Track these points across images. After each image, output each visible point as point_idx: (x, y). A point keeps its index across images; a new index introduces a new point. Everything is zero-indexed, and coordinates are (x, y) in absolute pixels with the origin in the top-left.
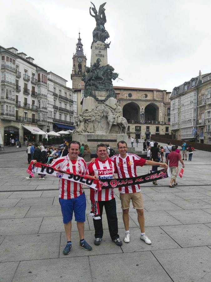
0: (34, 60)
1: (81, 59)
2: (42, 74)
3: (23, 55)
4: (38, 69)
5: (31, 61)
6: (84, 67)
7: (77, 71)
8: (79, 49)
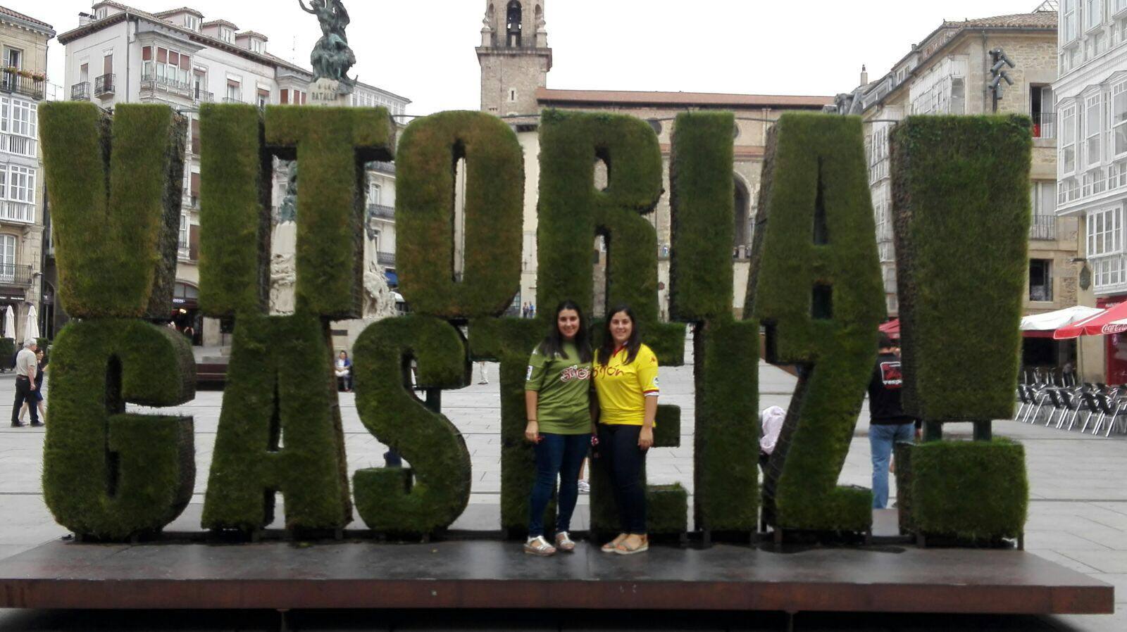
0: (265, 40)
2: (297, 93)
3: (223, 29)
4: (281, 71)
5: (256, 48)
6: (533, 15)
7: (502, 33)
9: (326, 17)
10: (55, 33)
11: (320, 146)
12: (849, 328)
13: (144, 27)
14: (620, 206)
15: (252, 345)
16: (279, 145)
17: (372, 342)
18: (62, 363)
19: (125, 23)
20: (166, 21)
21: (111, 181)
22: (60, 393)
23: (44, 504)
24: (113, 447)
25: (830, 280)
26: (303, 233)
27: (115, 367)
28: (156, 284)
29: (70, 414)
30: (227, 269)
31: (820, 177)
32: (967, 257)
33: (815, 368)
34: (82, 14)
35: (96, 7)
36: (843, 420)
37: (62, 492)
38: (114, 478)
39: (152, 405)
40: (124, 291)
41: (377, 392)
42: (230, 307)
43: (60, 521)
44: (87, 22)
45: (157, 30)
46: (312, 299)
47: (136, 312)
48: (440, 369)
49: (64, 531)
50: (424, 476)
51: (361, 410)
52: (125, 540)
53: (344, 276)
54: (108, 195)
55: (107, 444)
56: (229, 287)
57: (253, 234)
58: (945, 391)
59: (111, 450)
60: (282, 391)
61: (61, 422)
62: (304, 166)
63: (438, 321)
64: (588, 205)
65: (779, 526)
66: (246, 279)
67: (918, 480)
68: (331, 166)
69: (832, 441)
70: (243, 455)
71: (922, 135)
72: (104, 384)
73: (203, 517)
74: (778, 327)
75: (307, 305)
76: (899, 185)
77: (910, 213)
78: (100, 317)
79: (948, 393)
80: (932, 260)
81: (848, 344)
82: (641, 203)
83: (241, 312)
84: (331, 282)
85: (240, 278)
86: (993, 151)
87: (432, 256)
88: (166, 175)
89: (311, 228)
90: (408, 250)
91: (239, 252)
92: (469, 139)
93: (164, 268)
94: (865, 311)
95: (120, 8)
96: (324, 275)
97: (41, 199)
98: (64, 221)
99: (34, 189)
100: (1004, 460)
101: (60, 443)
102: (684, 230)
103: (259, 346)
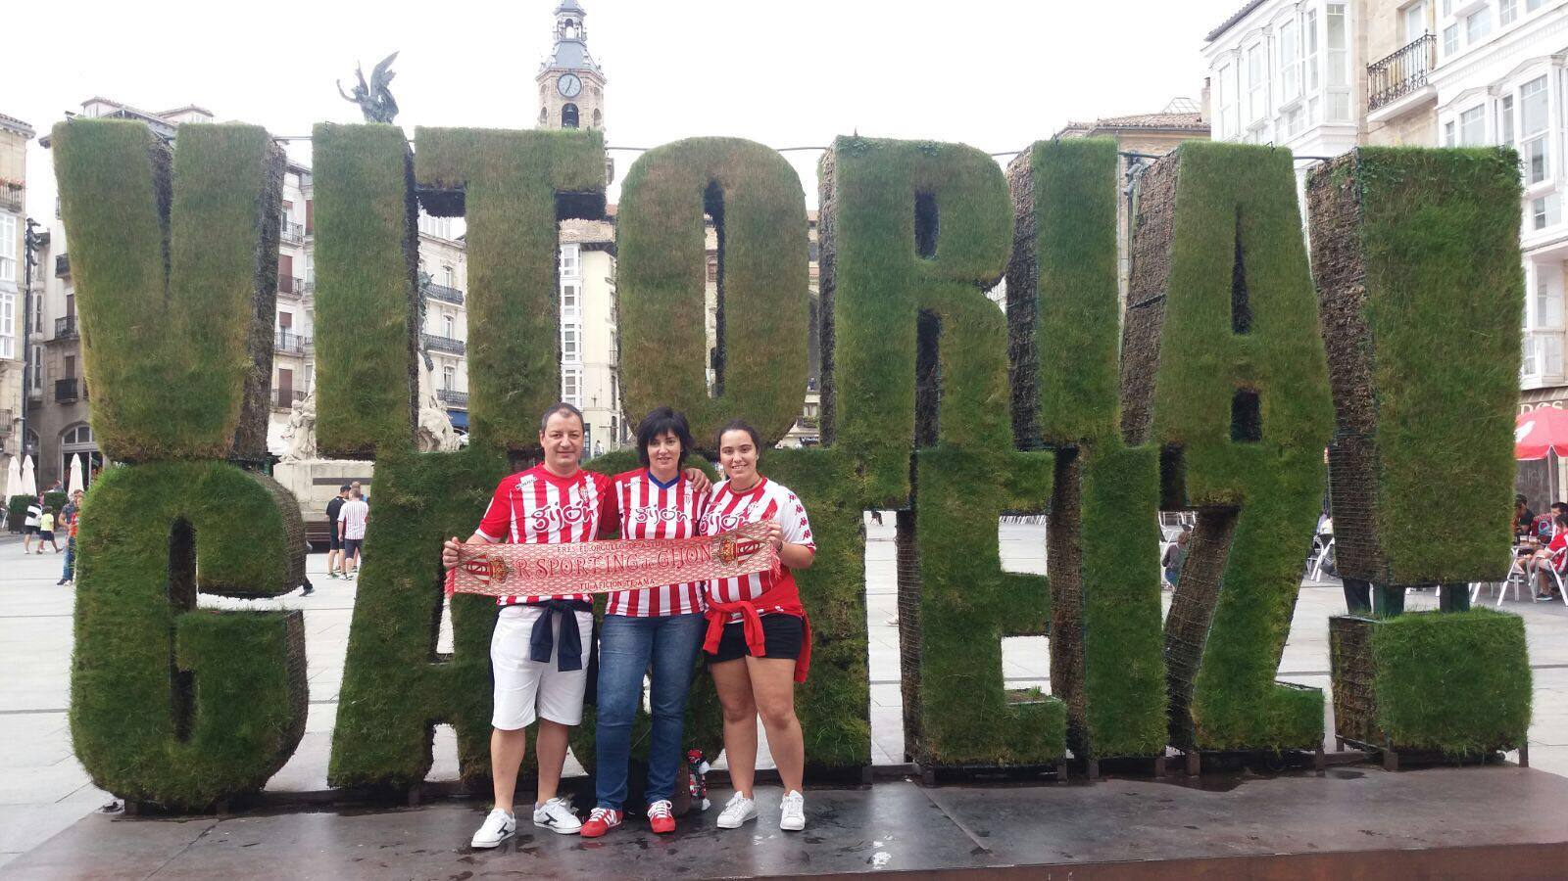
1: (575, 80)
6: (591, 118)
8: (571, 33)
9: (370, 104)
10: (33, 134)
11: (502, 191)
12: (1287, 456)
14: (953, 280)
15: (403, 500)
16: (436, 188)
18: (98, 534)
21: (173, 243)
22: (95, 582)
24: (183, 666)
25: (1258, 385)
26: (478, 324)
27: (183, 537)
28: (246, 407)
29: (113, 614)
30: (359, 380)
31: (1238, 235)
32: (1445, 349)
33: (1240, 514)
34: (68, 113)
35: (85, 105)
36: (1283, 591)
37: (103, 739)
38: (184, 712)
39: (242, 597)
40: (196, 417)
42: (367, 440)
43: (100, 784)
46: (496, 426)
47: (215, 450)
49: (107, 798)
52: (210, 811)
54: (168, 266)
55: (173, 660)
56: (364, 409)
57: (401, 325)
58: (1418, 543)
59: (181, 670)
61: (98, 627)
62: (476, 222)
64: (907, 279)
65: (1196, 749)
66: (391, 396)
67: (1385, 672)
68: (520, 221)
69: (1267, 621)
70: (393, 670)
71: (1380, 176)
72: (166, 565)
73: (330, 769)
74: (1186, 455)
75: (488, 434)
76: (1335, 250)
77: (1361, 288)
78: (159, 459)
79: (1423, 546)
80: (1399, 355)
81: (1285, 478)
82: (985, 275)
83: (386, 446)
84: (525, 400)
85: (383, 396)
86: (1476, 199)
87: (679, 358)
88: (256, 238)
89: (490, 315)
90: (642, 349)
91: (379, 354)
92: (729, 181)
93: (255, 380)
94: (1307, 430)
95: (114, 105)
96: (515, 388)
97: (21, 331)
98: (99, 310)
99: (13, 319)
100: (1502, 640)
101: (97, 660)
102: (1049, 314)
103: (415, 499)
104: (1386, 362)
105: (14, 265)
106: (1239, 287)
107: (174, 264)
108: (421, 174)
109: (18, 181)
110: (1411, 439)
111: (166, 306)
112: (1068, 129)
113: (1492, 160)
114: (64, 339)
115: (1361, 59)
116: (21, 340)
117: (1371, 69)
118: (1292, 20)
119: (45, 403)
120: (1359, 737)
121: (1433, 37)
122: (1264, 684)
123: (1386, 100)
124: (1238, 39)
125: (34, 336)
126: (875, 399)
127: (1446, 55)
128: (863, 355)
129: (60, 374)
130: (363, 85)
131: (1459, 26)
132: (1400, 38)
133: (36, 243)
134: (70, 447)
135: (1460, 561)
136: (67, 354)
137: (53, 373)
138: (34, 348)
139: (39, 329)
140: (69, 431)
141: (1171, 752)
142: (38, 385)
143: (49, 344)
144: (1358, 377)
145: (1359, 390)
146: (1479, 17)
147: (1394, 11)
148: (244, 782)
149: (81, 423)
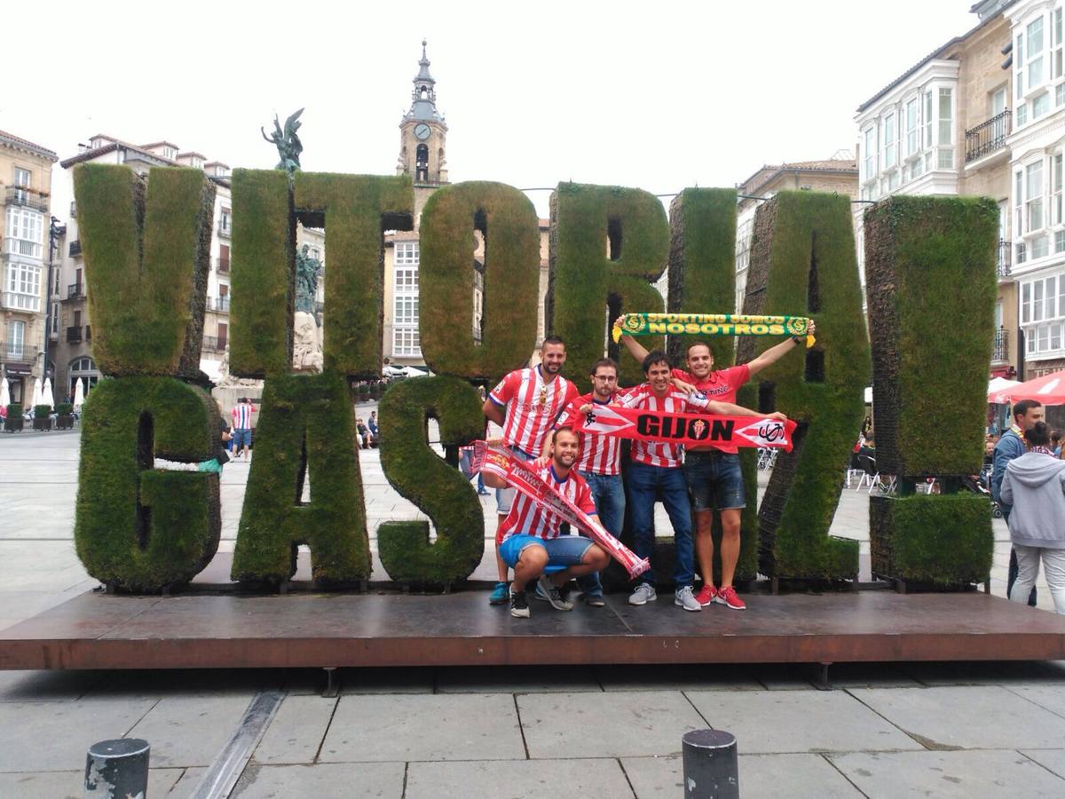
1: (426, 128)
3: (194, 159)
5: (220, 174)
6: (437, 156)
7: (413, 169)
8: (424, 95)
9: (284, 146)
10: (57, 158)
11: (348, 212)
12: (840, 391)
13: (131, 155)
14: (631, 275)
15: (280, 404)
16: (308, 210)
17: (397, 401)
18: (95, 420)
19: (116, 152)
20: (149, 151)
21: (145, 241)
22: (92, 449)
23: (76, 558)
24: (144, 502)
25: (823, 346)
27: (146, 423)
28: (187, 344)
29: (103, 469)
30: (256, 329)
31: (813, 250)
32: (945, 326)
33: (809, 428)
34: (80, 145)
35: (92, 139)
36: (835, 477)
37: (94, 546)
38: (144, 531)
39: (182, 461)
40: (157, 350)
41: (402, 448)
42: (260, 366)
43: (92, 574)
44: (83, 151)
45: (142, 158)
46: (339, 359)
47: (168, 370)
48: (462, 427)
49: (96, 583)
50: (446, 529)
51: (386, 466)
52: (159, 593)
53: (371, 338)
54: (141, 256)
55: (138, 499)
56: (259, 347)
57: (283, 295)
58: (923, 449)
59: (143, 505)
60: (309, 448)
61: (93, 477)
62: (331, 231)
63: (461, 381)
64: (601, 274)
65: (776, 576)
66: (275, 339)
67: (900, 531)
68: (358, 232)
69: (824, 495)
70: (272, 510)
71: (905, 214)
72: (136, 440)
73: (233, 570)
74: (776, 389)
75: (334, 365)
76: (878, 261)
77: (892, 286)
78: (133, 375)
79: (926, 451)
80: (914, 329)
81: (838, 406)
82: (651, 272)
83: (271, 371)
84: (358, 344)
85: (270, 339)
86: (967, 230)
87: (455, 319)
88: (196, 239)
89: (338, 290)
90: (432, 313)
91: (269, 313)
92: (491, 209)
93: (193, 327)
94: (854, 375)
95: (111, 140)
96: (352, 336)
97: (46, 293)
98: (98, 281)
99: (40, 284)
100: (974, 512)
101: (92, 497)
102: (691, 298)
103: (288, 404)
104: (906, 334)
105: (42, 248)
106: (813, 284)
107: (145, 254)
108: (298, 201)
109: (46, 191)
110: (921, 383)
111: (140, 279)
112: (763, 170)
113: (978, 206)
114: (74, 299)
115: (961, 127)
116: (45, 299)
117: (968, 134)
118: (915, 99)
119: (59, 343)
120: (884, 573)
121: (1011, 112)
122: (820, 536)
123: (978, 155)
124: (878, 111)
125: (54, 296)
126: (579, 349)
127: (1018, 125)
128: (572, 321)
129: (71, 324)
130: (279, 130)
131: (1028, 105)
132: (989, 112)
133: (57, 233)
134: (76, 373)
135: (950, 462)
136: (75, 310)
137: (65, 322)
138: (54, 305)
139: (57, 292)
140: (75, 363)
141: (761, 578)
142: (55, 331)
143: (64, 302)
144: (890, 343)
145: (890, 351)
146: (1042, 99)
147: (985, 93)
148: (180, 575)
149: (83, 357)
